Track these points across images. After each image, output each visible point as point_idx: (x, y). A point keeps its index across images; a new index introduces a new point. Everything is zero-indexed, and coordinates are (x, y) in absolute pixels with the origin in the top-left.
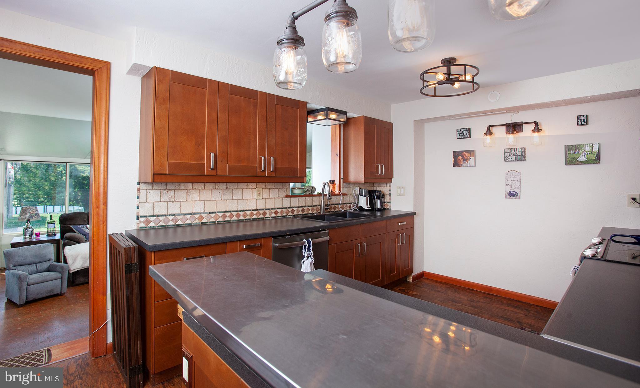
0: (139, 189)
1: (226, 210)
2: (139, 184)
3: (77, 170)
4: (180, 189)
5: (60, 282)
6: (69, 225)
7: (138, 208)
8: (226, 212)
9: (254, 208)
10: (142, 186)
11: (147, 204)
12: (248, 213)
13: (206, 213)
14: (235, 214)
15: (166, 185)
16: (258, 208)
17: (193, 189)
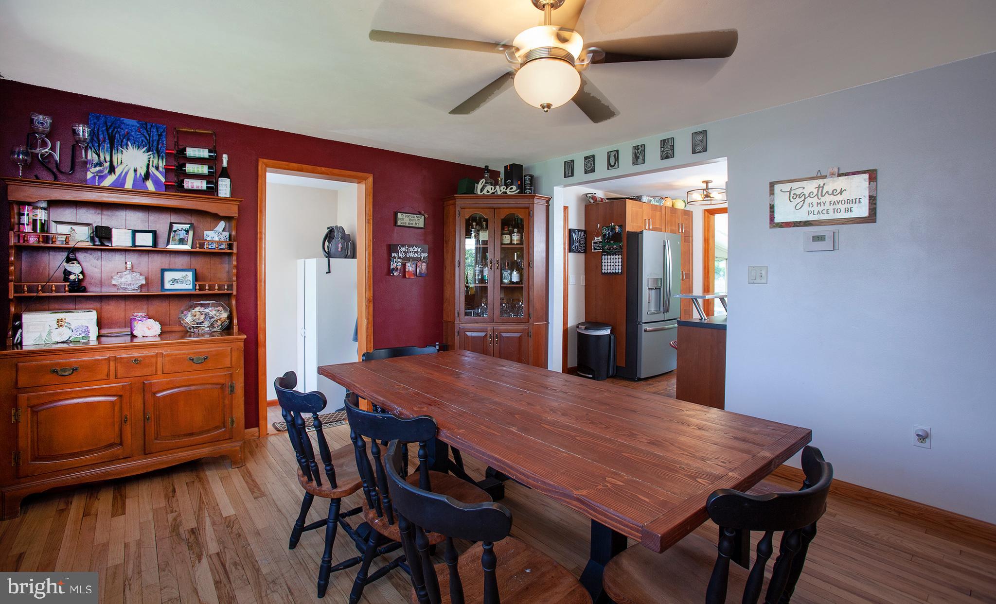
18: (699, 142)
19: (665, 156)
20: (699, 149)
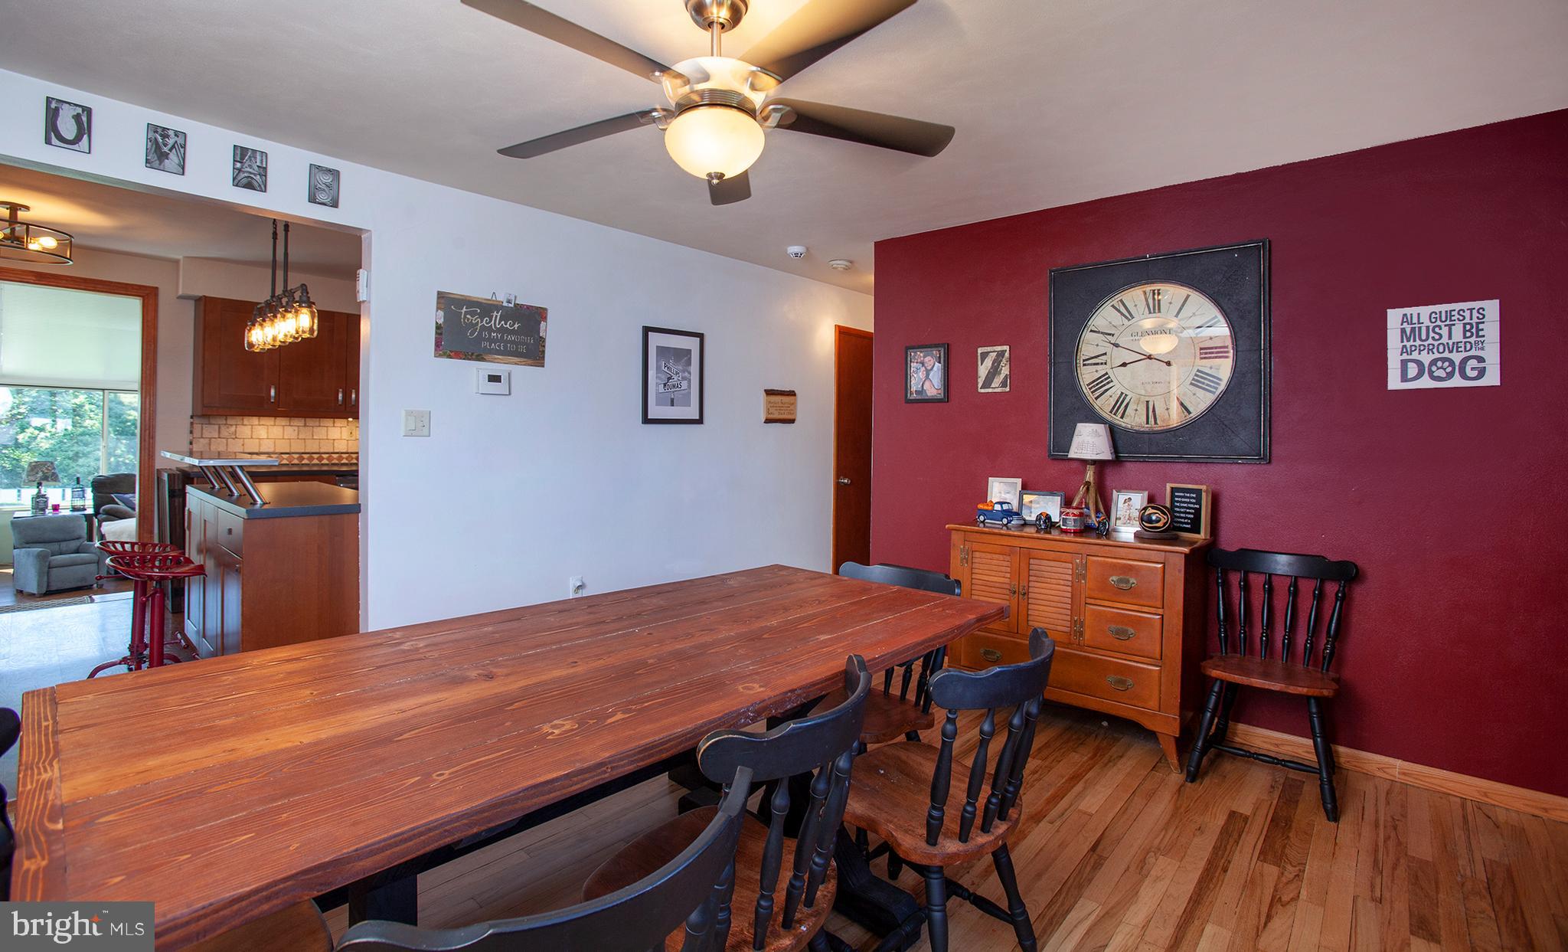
0: (192, 424)
1: (303, 451)
2: (192, 417)
3: (121, 403)
4: (243, 425)
5: (96, 567)
6: (108, 495)
7: (191, 443)
8: (303, 453)
9: (344, 451)
10: (196, 420)
11: (202, 440)
12: (335, 456)
13: (276, 453)
14: (316, 456)
15: (226, 419)
16: (349, 451)
17: (260, 425)
18: (323, 186)
19: (245, 181)
20: (322, 197)
